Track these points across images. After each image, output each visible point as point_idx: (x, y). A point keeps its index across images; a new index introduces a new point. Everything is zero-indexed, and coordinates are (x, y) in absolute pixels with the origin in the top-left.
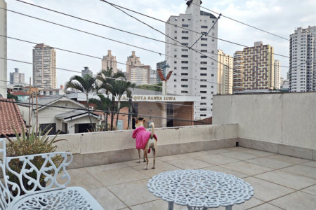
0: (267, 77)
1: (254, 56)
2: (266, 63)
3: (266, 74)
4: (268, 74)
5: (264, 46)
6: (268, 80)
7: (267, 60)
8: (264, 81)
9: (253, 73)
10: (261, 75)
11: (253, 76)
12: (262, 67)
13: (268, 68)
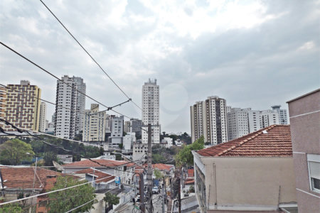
0: (32, 118)
1: (19, 95)
2: (32, 104)
3: (31, 115)
4: (34, 115)
5: (31, 86)
6: (33, 121)
7: (33, 101)
8: (29, 123)
9: (17, 113)
10: (26, 116)
11: (17, 117)
12: (27, 108)
13: (34, 109)
